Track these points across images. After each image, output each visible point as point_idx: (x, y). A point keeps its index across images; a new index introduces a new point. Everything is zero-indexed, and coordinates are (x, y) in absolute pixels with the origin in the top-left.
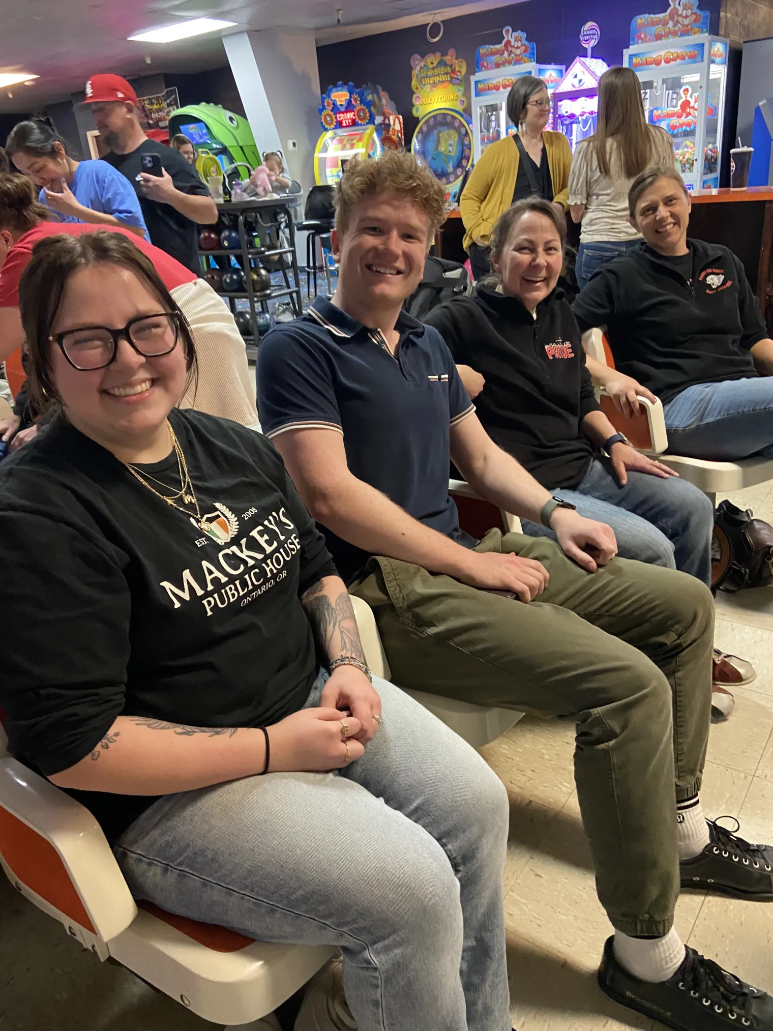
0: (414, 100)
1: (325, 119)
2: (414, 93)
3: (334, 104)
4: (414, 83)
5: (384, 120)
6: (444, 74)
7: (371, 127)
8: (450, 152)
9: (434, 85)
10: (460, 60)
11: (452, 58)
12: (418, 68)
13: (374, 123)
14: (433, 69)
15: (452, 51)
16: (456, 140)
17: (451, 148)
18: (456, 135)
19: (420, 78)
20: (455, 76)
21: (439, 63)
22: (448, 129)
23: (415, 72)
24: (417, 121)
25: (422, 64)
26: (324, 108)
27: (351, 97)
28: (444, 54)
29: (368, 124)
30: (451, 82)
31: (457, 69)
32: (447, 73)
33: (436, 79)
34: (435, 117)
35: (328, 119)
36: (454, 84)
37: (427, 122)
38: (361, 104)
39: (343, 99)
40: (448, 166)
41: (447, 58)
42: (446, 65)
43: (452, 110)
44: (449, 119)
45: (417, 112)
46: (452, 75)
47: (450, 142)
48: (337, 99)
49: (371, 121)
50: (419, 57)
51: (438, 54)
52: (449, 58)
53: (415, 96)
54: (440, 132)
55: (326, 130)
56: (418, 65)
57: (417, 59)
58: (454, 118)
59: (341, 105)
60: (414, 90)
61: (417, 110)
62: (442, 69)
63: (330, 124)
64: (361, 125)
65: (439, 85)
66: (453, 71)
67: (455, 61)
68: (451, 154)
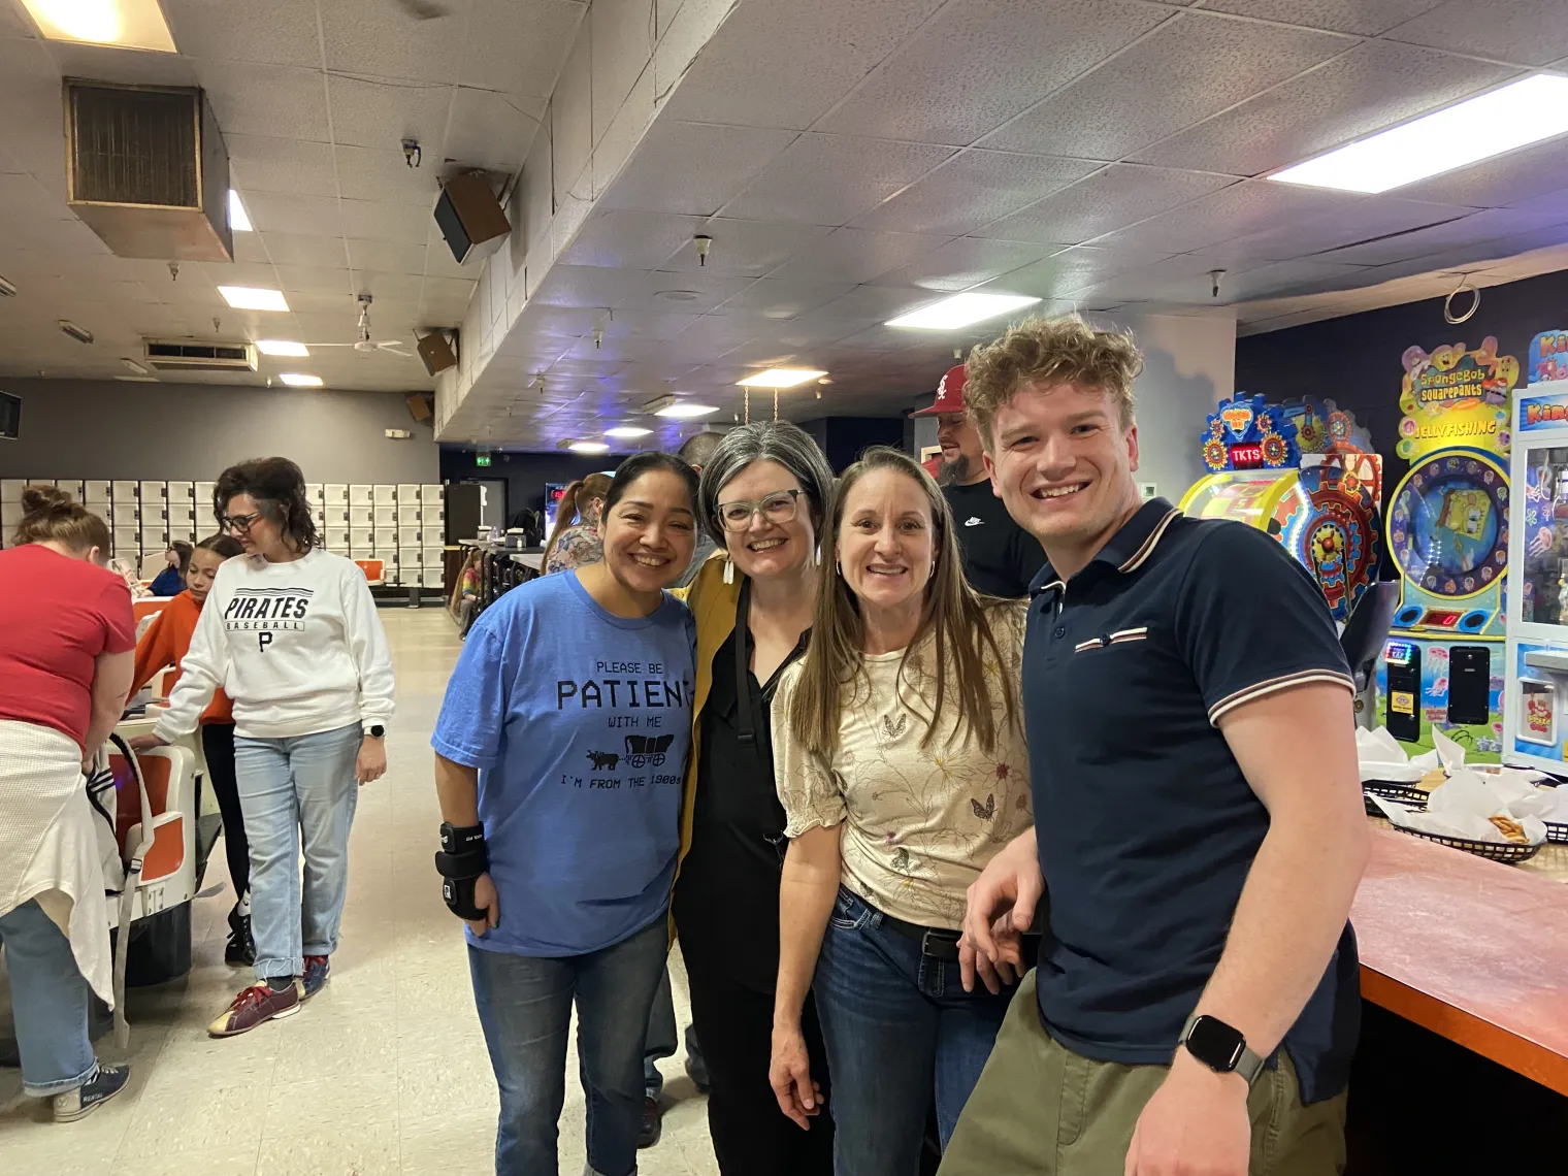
0: (1401, 428)
1: (1210, 453)
2: (1404, 415)
3: (1225, 428)
4: (1405, 397)
5: (1330, 460)
6: (1467, 383)
7: (1292, 472)
8: (1470, 532)
9: (1448, 402)
10: (1506, 358)
11: (1489, 354)
12: (1417, 371)
13: (1298, 466)
14: (1447, 373)
15: (1490, 343)
16: (1486, 509)
17: (1472, 525)
18: (1488, 502)
19: (1417, 389)
20: (1493, 388)
21: (1461, 364)
22: (1471, 487)
23: (1409, 379)
24: (1405, 465)
25: (1426, 364)
26: (1209, 435)
27: (1255, 418)
28: (1473, 345)
29: (1284, 466)
30: (1483, 398)
31: (1499, 374)
32: (1475, 382)
33: (1453, 392)
34: (1442, 462)
35: (1215, 453)
36: (1490, 403)
37: (1424, 471)
38: (1273, 430)
39: (1243, 420)
40: (1464, 558)
41: (1478, 355)
42: (1475, 367)
43: (1481, 452)
44: (1472, 469)
45: (1406, 450)
46: (1487, 387)
47: (1472, 513)
48: (1231, 421)
49: (1292, 460)
50: (1418, 350)
51: (1461, 348)
52: (1484, 353)
53: (1404, 421)
54: (1452, 491)
55: (1211, 471)
56: (1417, 365)
57: (1417, 356)
58: (1486, 468)
59: (1238, 431)
60: (1404, 410)
61: (1407, 446)
62: (1466, 375)
63: (1217, 462)
64: (1271, 467)
65: (1458, 404)
66: (1490, 378)
67: (1495, 359)
68: (1472, 536)
